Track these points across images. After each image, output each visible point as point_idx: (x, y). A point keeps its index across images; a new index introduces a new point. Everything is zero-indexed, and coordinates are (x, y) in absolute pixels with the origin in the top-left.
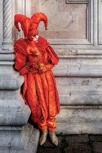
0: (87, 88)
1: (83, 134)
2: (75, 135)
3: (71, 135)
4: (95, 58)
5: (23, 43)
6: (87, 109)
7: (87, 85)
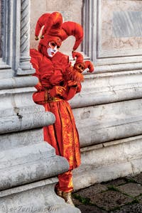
0: (89, 121)
1: (94, 185)
2: (83, 189)
3: (80, 190)
4: (94, 78)
5: (37, 55)
6: (89, 151)
7: (88, 117)
